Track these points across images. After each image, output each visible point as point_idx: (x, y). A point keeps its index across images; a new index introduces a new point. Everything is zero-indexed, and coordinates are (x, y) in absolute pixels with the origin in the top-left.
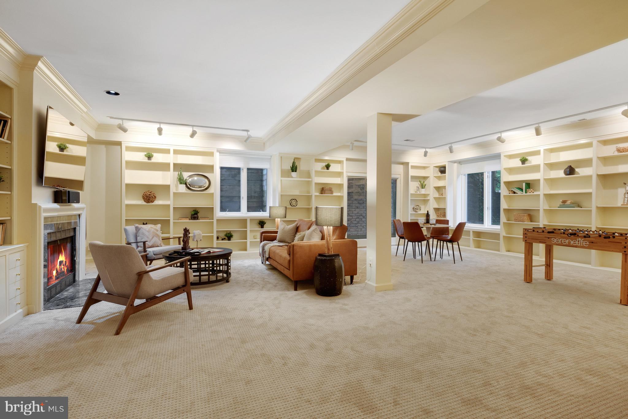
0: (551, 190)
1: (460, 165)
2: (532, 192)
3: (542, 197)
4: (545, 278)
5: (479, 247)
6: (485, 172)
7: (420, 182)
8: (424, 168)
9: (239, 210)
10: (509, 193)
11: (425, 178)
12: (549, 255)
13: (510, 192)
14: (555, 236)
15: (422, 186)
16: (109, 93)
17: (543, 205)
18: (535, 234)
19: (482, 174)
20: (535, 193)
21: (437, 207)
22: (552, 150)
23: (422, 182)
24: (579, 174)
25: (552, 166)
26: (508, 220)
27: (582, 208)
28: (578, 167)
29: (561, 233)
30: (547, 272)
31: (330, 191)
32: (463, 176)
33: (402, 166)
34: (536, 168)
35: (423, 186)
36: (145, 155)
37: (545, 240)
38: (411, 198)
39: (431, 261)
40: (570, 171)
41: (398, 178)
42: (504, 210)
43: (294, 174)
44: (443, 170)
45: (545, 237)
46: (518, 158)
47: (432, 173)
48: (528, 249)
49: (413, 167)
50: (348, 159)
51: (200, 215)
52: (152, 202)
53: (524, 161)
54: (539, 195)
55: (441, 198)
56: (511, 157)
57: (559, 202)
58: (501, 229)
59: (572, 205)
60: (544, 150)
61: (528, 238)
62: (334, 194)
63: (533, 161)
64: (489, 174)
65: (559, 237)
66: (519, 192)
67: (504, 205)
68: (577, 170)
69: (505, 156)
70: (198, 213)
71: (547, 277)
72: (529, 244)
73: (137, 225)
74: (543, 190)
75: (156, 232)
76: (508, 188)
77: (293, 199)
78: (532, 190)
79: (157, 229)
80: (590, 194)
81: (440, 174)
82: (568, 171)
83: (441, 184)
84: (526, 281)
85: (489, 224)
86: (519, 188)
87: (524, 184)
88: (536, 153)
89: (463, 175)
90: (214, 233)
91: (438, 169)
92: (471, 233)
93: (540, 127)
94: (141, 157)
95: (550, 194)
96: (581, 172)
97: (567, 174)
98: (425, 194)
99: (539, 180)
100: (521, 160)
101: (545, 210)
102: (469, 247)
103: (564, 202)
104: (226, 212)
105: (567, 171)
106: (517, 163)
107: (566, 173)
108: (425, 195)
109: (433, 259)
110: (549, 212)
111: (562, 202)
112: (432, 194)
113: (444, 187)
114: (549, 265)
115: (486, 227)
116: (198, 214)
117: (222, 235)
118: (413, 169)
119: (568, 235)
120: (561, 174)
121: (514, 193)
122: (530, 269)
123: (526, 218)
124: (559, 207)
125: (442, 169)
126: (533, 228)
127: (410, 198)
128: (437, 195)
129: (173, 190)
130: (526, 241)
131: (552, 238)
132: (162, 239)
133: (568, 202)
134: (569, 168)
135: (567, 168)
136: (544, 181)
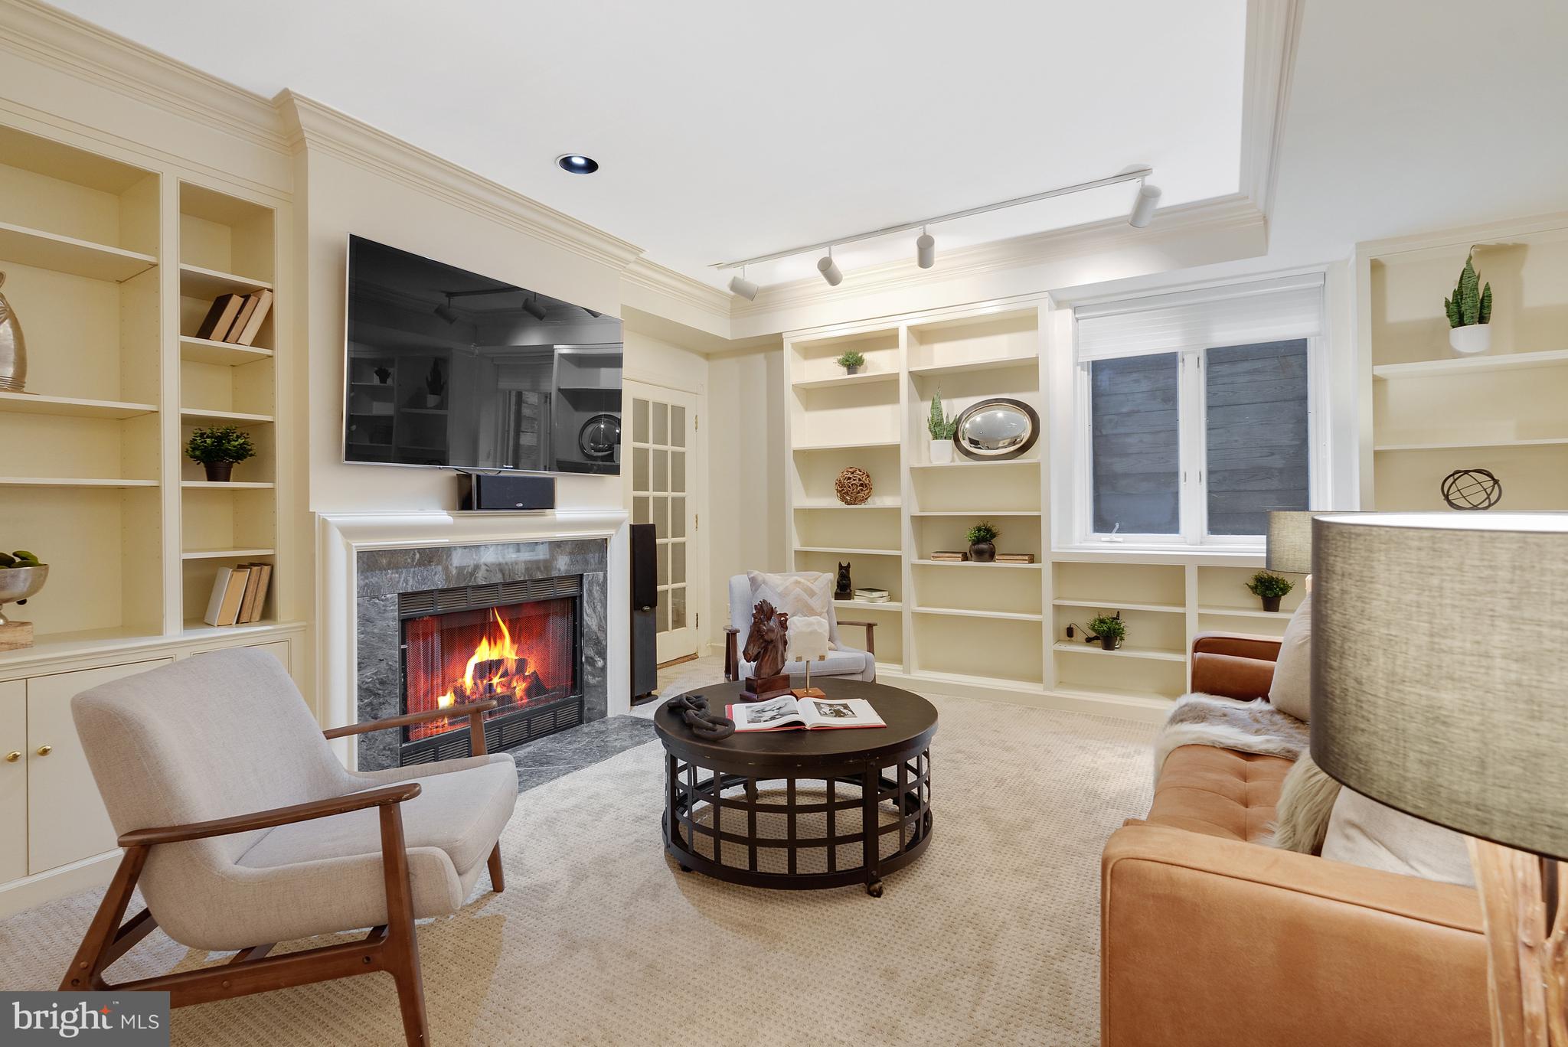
9: (1170, 524)
16: (567, 163)
36: (839, 361)
43: (1468, 337)
51: (1000, 544)
52: (864, 500)
70: (993, 536)
73: (755, 573)
75: (806, 597)
77: (1466, 472)
79: (814, 588)
90: (1044, 611)
94: (830, 370)
104: (1110, 531)
116: (993, 541)
117: (1084, 624)
129: (907, 460)
132: (838, 623)
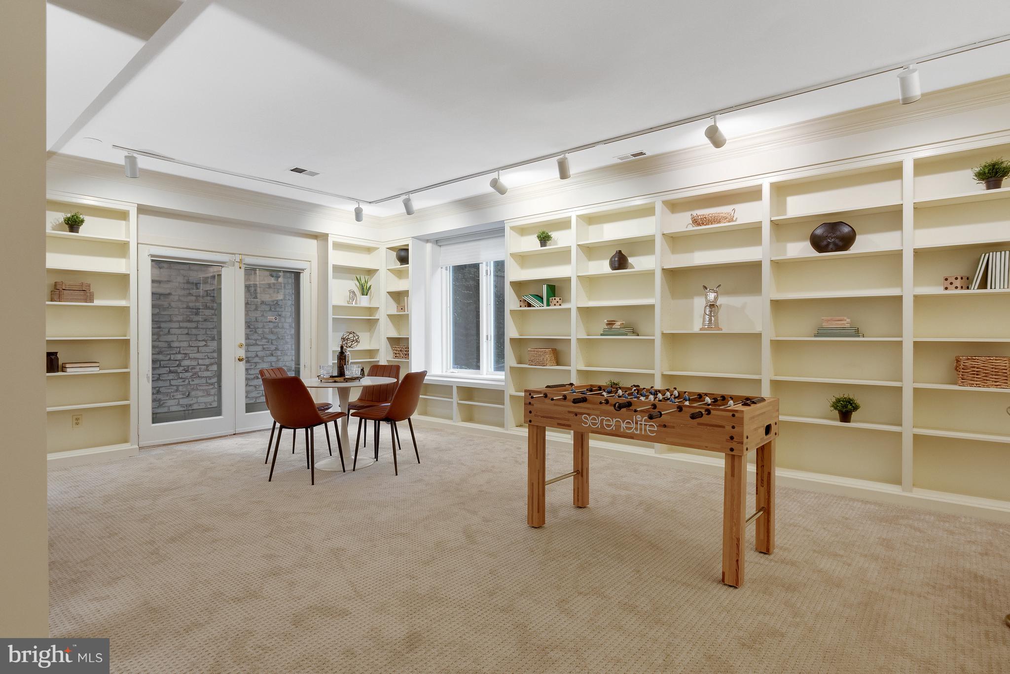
0: (590, 299)
1: (438, 248)
2: (559, 304)
3: (574, 313)
4: (574, 504)
5: (470, 419)
6: (481, 263)
7: (358, 281)
8: (369, 250)
10: (521, 306)
11: (371, 272)
12: (580, 450)
13: (522, 304)
14: (588, 409)
15: (363, 289)
17: (576, 331)
18: (547, 405)
19: (476, 267)
20: (564, 306)
21: (394, 334)
22: (591, 220)
23: (363, 281)
24: (634, 268)
25: (590, 251)
26: (520, 362)
27: (638, 335)
28: (632, 255)
29: (601, 403)
30: (578, 488)
31: (82, 293)
32: (444, 270)
33: (314, 243)
34: (563, 256)
35: (365, 291)
37: (568, 420)
38: (333, 317)
39: (344, 471)
40: (620, 262)
41: (303, 270)
42: (512, 340)
44: (403, 256)
45: (569, 412)
46: (534, 234)
47: (383, 261)
48: (535, 442)
49: (338, 246)
50: (142, 210)
53: (544, 239)
54: (570, 309)
55: (401, 319)
56: (523, 231)
57: (602, 326)
58: (506, 380)
59: (623, 331)
60: (578, 216)
61: (535, 415)
62: (97, 302)
63: (561, 239)
64: (489, 267)
65: (598, 412)
66: (537, 305)
67: (512, 331)
68: (631, 260)
69: (512, 228)
71: (578, 500)
72: (537, 429)
74: (577, 298)
76: (519, 296)
78: (557, 299)
80: (652, 307)
81: (398, 265)
82: (617, 261)
83: (400, 285)
84: (532, 523)
85: (490, 370)
86: (537, 295)
87: (545, 287)
88: (564, 224)
89: (444, 268)
91: (394, 254)
92: (455, 390)
93: (567, 158)
95: (588, 308)
96: (638, 263)
97: (614, 268)
98: (370, 308)
99: (568, 280)
100: (538, 237)
101: (579, 340)
102: (451, 419)
103: (611, 323)
105: (615, 260)
106: (531, 244)
107: (613, 266)
108: (371, 310)
109: (349, 467)
110: (585, 344)
111: (608, 324)
112: (385, 308)
113: (405, 293)
114: (581, 472)
115: (485, 376)
118: (335, 250)
119: (615, 405)
120: (603, 267)
121: (529, 305)
122: (541, 493)
123: (548, 357)
124: (601, 335)
125: (403, 254)
126: (548, 387)
127: (331, 316)
128: (393, 310)
130: (530, 421)
131: (582, 414)
133: (617, 325)
134: (617, 254)
135: (614, 256)
136: (577, 282)
